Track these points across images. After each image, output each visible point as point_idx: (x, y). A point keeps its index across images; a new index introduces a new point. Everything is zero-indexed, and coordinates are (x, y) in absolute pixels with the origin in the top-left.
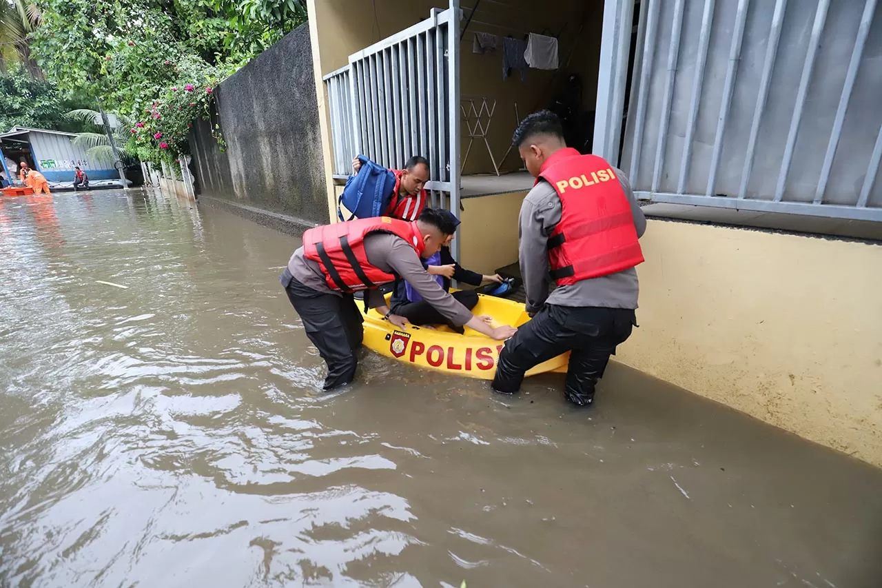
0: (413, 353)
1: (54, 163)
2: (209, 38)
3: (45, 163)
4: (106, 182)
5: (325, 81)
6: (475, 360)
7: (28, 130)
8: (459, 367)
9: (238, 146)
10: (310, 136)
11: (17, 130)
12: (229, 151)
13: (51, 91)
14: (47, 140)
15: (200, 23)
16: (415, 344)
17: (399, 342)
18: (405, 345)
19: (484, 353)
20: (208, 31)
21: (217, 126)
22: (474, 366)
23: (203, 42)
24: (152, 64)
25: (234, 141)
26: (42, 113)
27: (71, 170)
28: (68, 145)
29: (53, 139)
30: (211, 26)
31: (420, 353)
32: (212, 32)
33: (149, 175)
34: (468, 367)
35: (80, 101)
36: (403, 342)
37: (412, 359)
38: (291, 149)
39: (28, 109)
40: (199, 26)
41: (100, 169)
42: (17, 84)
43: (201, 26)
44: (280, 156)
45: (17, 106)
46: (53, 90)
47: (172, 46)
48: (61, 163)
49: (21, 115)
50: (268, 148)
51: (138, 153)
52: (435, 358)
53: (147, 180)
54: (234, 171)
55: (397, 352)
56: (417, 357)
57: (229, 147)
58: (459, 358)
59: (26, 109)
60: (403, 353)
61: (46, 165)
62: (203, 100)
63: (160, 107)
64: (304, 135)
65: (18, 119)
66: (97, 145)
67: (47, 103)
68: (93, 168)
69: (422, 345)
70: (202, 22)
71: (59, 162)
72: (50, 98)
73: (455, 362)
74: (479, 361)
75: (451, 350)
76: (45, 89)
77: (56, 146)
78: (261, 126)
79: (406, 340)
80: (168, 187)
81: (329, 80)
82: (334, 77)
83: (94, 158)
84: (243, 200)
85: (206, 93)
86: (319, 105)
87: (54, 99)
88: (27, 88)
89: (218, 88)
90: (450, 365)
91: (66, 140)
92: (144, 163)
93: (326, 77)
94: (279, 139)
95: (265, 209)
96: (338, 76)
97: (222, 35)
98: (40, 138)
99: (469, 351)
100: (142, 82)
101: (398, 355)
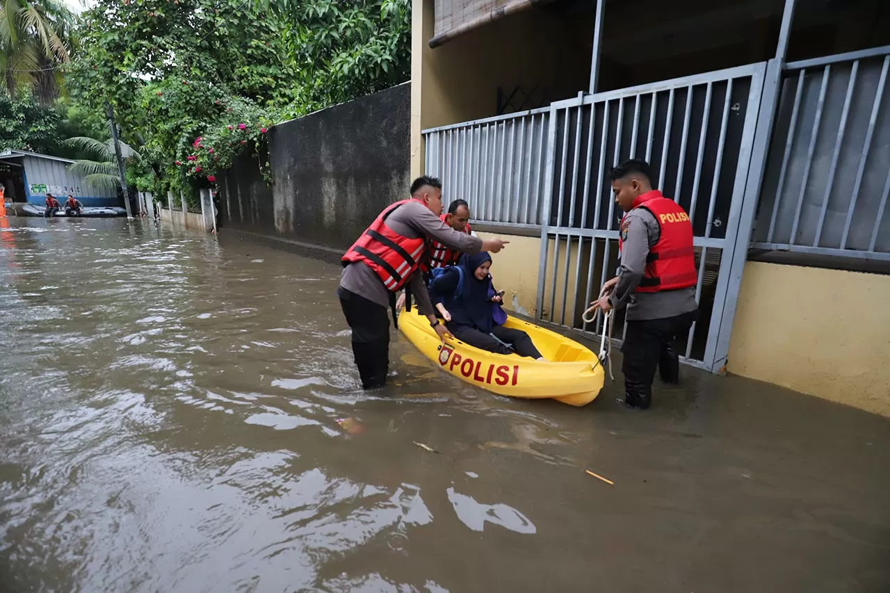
0: (454, 363)
1: (45, 188)
2: (253, 82)
3: (36, 188)
4: (98, 210)
5: (423, 135)
6: (495, 375)
7: (24, 154)
8: (481, 379)
9: (290, 183)
10: (395, 180)
11: (12, 153)
12: (276, 189)
13: (48, 117)
14: (41, 164)
15: (246, 69)
16: (456, 355)
17: (445, 353)
18: (449, 356)
19: (503, 370)
20: (252, 76)
21: (267, 164)
22: (493, 380)
23: (246, 85)
24: (195, 102)
25: (285, 179)
26: (36, 138)
27: (62, 196)
28: (63, 172)
29: (49, 165)
30: (255, 72)
31: (457, 363)
32: (257, 77)
33: (146, 206)
34: (489, 381)
35: (77, 129)
36: (448, 353)
37: (451, 368)
38: (365, 191)
39: (22, 133)
40: (244, 71)
41: (93, 196)
42: (14, 108)
43: (246, 71)
44: (349, 196)
45: (10, 129)
46: (51, 116)
47: (218, 87)
48: (53, 187)
49: (13, 139)
50: (334, 188)
51: (138, 182)
52: (466, 370)
53: (142, 209)
54: (278, 204)
55: (443, 361)
56: (454, 366)
57: (277, 184)
58: (483, 373)
59: (19, 133)
60: (446, 363)
61: (37, 190)
62: (255, 139)
63: (213, 143)
64: (387, 178)
65: (10, 142)
66: (94, 173)
67: (43, 129)
68: (86, 196)
69: (460, 357)
70: (248, 68)
71: (51, 187)
72: (46, 124)
73: (480, 375)
74: (498, 377)
75: (479, 364)
76: (43, 115)
77: (50, 170)
78: (329, 168)
79: (450, 352)
80: (173, 218)
81: (429, 134)
82: (436, 132)
83: (90, 186)
84: (287, 234)
85: (258, 133)
86: (412, 153)
87: (51, 125)
88: (24, 113)
89: (273, 129)
90: (477, 378)
91: (61, 167)
92: (142, 193)
93: (424, 132)
94: (352, 181)
95: (318, 244)
96: (441, 132)
97: (266, 80)
98: (34, 163)
99: (492, 367)
100: (182, 118)
101: (443, 364)
